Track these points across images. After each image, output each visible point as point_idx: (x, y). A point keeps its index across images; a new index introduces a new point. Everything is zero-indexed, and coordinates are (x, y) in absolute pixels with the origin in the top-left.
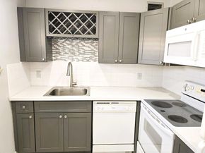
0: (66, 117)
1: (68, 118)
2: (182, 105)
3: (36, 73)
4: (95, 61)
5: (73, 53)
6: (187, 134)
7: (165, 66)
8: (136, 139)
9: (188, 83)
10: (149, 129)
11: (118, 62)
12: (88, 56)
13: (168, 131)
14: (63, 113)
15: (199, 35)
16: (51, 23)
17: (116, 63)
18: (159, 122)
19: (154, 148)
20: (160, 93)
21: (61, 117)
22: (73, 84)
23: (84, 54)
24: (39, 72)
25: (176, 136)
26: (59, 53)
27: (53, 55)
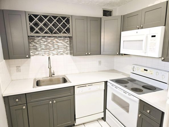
0: (55, 102)
1: (56, 102)
3: (15, 68)
4: (67, 54)
5: (49, 49)
7: (120, 56)
8: (105, 108)
9: (135, 66)
11: (88, 55)
12: (62, 50)
14: (52, 99)
15: (147, 37)
16: (31, 24)
17: (86, 55)
18: (126, 93)
20: (117, 74)
21: (51, 102)
22: (52, 74)
23: (58, 49)
24: (18, 67)
26: (36, 49)
27: (31, 51)
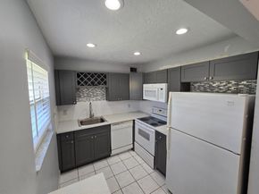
2: (153, 118)
3: (63, 112)
4: (104, 100)
5: (90, 96)
6: (160, 129)
8: (134, 140)
10: (141, 132)
13: (151, 130)
16: (79, 79)
19: (146, 140)
25: (156, 131)
26: (80, 97)
27: (77, 99)
